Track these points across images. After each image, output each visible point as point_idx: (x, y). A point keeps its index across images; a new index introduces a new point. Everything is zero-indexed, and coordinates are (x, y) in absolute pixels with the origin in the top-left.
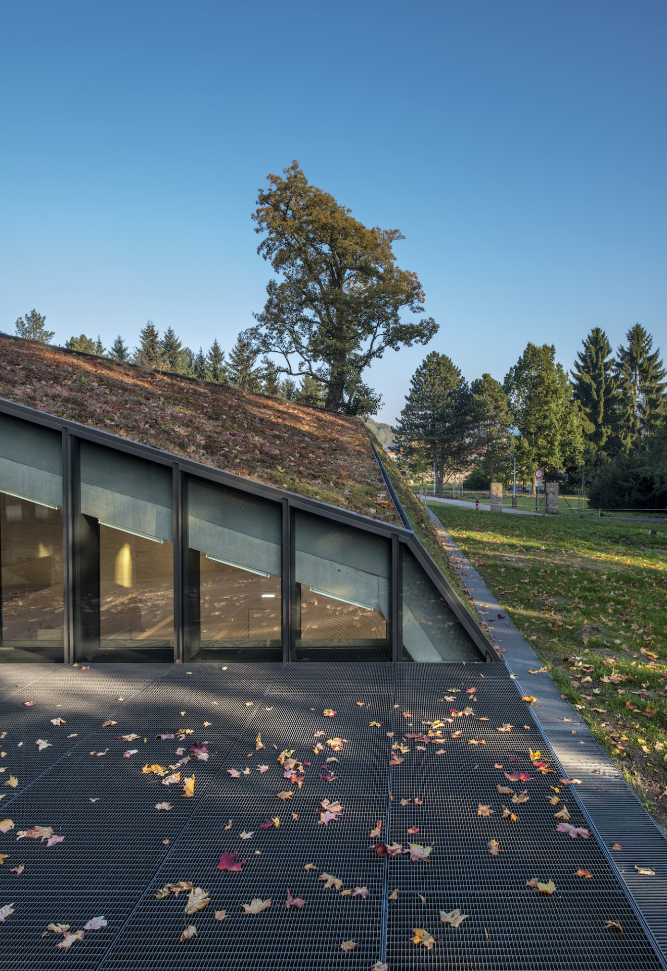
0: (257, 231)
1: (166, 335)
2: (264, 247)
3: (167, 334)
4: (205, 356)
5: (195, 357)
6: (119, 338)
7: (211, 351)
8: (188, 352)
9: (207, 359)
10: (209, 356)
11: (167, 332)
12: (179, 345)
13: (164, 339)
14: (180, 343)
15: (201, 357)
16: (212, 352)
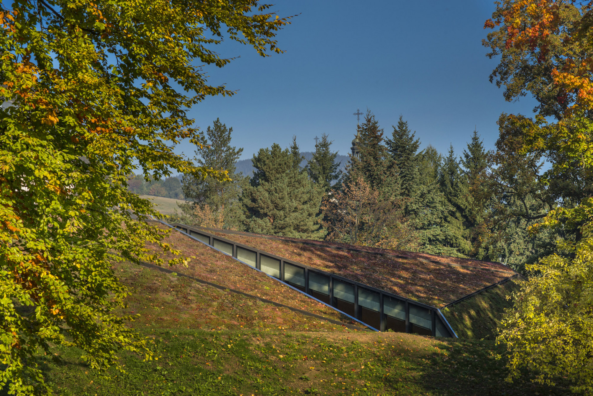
0: (490, 56)
1: (396, 131)
2: (497, 74)
3: (397, 129)
4: (458, 160)
5: (443, 162)
6: (324, 139)
7: (468, 151)
8: (431, 155)
9: (461, 166)
10: (465, 160)
11: (396, 125)
12: (415, 147)
13: (391, 138)
14: (417, 142)
15: (451, 160)
16: (470, 154)
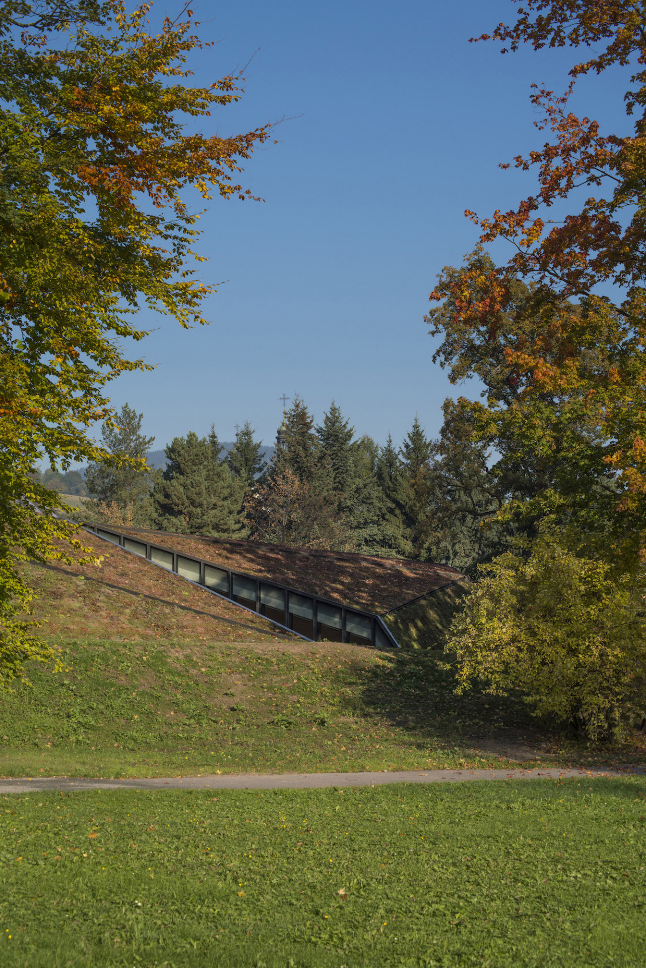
0: (433, 333)
1: (327, 417)
2: (441, 354)
3: (329, 415)
4: (397, 451)
5: (380, 453)
6: (247, 426)
7: (408, 440)
8: (367, 445)
9: (401, 457)
10: (404, 450)
11: (328, 411)
12: (349, 435)
13: (323, 425)
14: (351, 430)
15: (389, 451)
16: (410, 443)
